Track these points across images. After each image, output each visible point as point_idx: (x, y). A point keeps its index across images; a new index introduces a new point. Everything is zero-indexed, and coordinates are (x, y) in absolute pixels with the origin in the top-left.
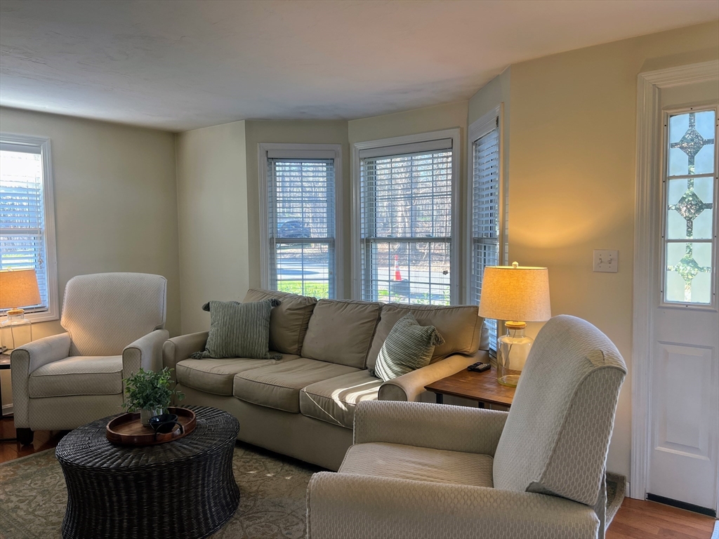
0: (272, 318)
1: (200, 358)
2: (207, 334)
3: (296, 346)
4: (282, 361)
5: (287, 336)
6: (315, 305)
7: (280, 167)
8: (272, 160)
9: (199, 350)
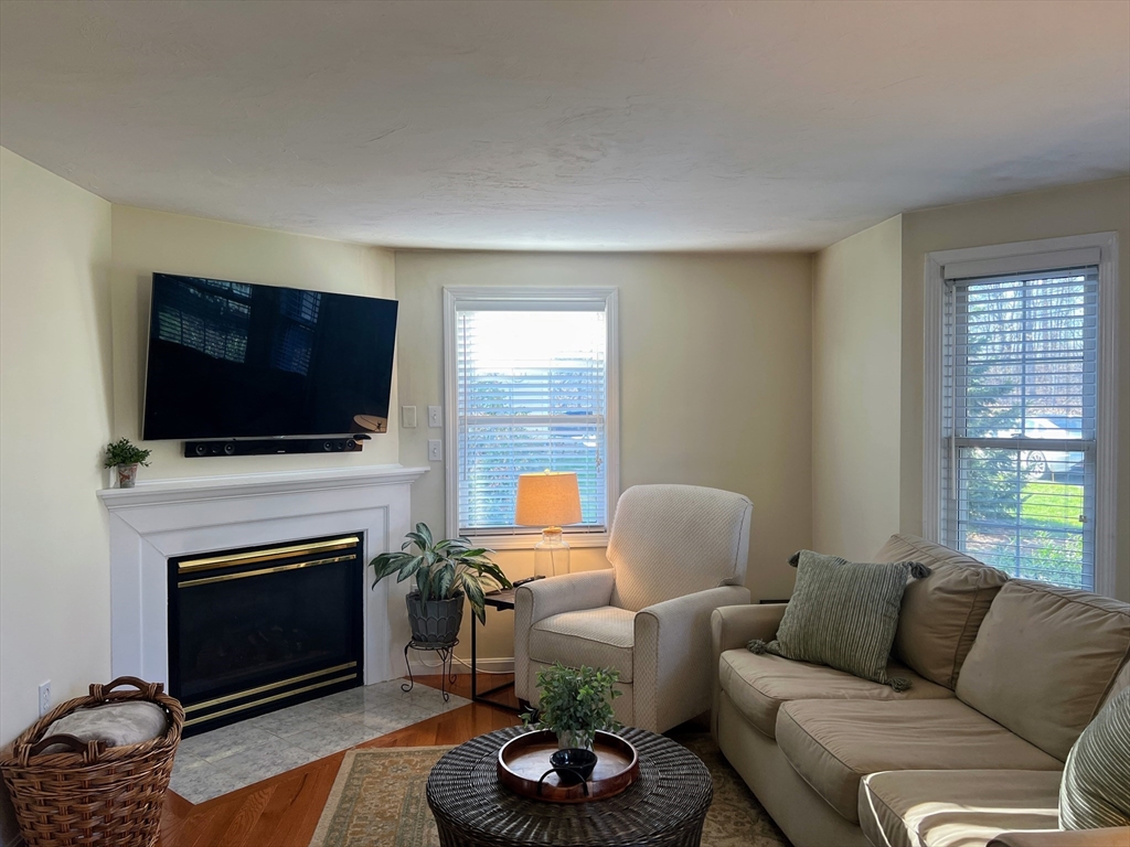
0: (905, 599)
1: (761, 651)
3: (948, 671)
4: (905, 695)
5: (928, 642)
6: (998, 588)
7: (977, 294)
9: (761, 639)
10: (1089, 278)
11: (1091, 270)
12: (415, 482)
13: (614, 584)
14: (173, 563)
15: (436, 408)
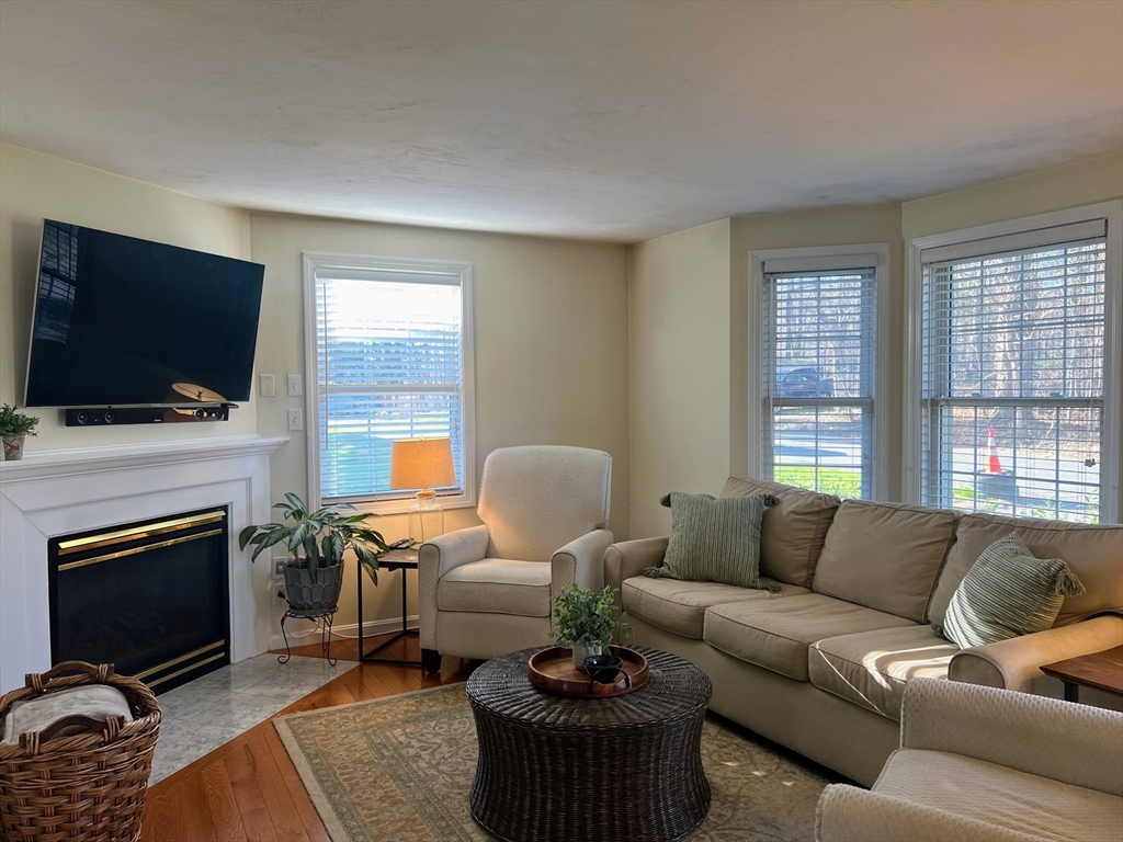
0: (764, 525)
1: (656, 576)
2: (666, 542)
3: (804, 574)
4: (780, 595)
5: (789, 554)
6: (836, 508)
7: (782, 286)
8: (770, 276)
9: (654, 565)
10: (863, 276)
11: (868, 271)
12: (274, 454)
13: (490, 538)
14: (53, 543)
15: (296, 377)
